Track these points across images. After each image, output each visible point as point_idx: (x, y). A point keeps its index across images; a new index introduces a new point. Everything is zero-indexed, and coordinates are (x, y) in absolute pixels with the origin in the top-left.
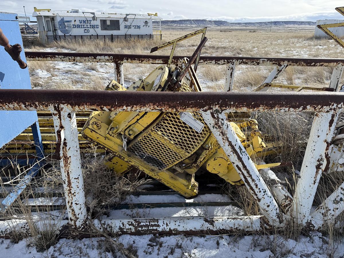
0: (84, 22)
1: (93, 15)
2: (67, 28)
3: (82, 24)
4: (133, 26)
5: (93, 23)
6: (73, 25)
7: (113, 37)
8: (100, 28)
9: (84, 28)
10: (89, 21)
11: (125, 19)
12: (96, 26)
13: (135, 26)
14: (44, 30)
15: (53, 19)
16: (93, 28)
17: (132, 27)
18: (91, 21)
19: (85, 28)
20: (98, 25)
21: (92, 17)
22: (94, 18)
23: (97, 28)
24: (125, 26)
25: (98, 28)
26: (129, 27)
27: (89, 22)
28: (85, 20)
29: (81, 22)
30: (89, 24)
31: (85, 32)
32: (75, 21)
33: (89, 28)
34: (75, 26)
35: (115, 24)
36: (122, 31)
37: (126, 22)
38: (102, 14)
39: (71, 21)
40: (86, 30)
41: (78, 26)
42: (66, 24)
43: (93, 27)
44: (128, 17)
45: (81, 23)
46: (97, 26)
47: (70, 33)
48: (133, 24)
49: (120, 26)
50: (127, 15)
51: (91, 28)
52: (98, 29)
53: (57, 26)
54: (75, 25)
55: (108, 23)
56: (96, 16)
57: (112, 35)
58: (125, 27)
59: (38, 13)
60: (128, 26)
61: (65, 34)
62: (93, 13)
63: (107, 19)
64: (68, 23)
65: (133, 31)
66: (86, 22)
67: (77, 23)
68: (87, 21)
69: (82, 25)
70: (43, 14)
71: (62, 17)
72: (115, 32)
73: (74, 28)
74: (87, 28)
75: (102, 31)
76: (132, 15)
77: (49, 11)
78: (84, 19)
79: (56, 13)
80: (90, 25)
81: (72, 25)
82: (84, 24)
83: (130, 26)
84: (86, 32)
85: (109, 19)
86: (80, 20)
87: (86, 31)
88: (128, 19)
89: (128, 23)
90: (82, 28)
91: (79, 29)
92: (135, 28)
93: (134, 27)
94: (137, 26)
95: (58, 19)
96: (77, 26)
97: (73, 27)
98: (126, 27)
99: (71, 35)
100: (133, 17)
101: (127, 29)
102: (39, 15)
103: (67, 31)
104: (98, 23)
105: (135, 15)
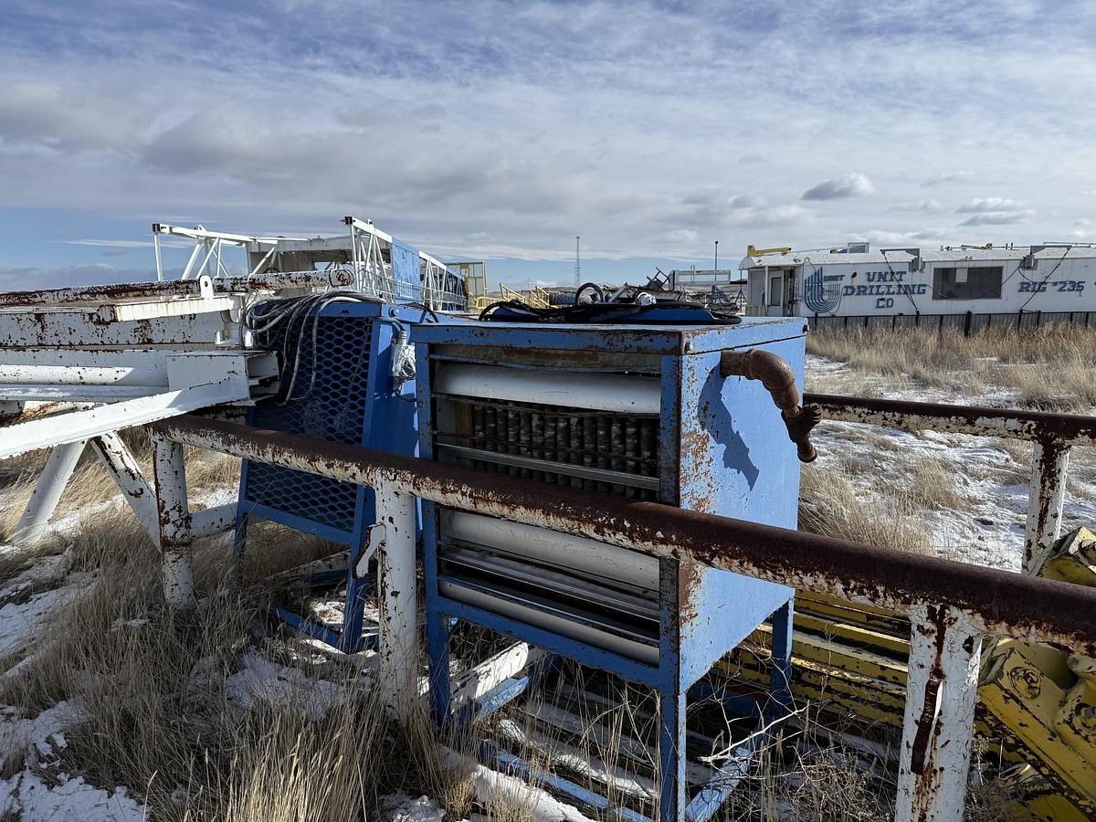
0: (882, 276)
1: (913, 257)
2: (825, 298)
3: (871, 284)
4: (1055, 284)
5: (909, 279)
6: (845, 287)
7: (973, 319)
8: (930, 292)
9: (878, 294)
10: (898, 273)
11: (1026, 263)
12: (916, 289)
13: (1061, 283)
14: (763, 303)
15: (791, 272)
16: (905, 293)
17: (1049, 287)
18: (905, 273)
19: (883, 293)
20: (925, 286)
21: (909, 263)
22: (915, 266)
23: (918, 293)
24: (1022, 283)
25: (924, 292)
26: (1040, 287)
27: (898, 277)
28: (886, 273)
29: (871, 277)
30: (894, 284)
31: (878, 307)
32: (854, 275)
33: (893, 293)
34: (851, 290)
35: (986, 280)
36: (1011, 299)
37: (1028, 273)
38: (942, 250)
39: (842, 276)
40: (882, 299)
41: (862, 290)
42: (826, 285)
43: (908, 290)
44: (1037, 255)
45: (872, 280)
46: (921, 288)
47: (832, 311)
48: (1053, 279)
49: (1003, 286)
50: (1035, 249)
51: (899, 293)
52: (921, 295)
53: (800, 291)
54: (852, 287)
55: (961, 277)
56: (924, 257)
57: (969, 313)
58: (1022, 287)
59: (755, 259)
60: (1035, 284)
61: (816, 314)
62: (916, 252)
63: (958, 265)
64: (832, 283)
65: (1049, 301)
66: (888, 277)
67: (861, 280)
68: (893, 273)
69: (873, 287)
70: (767, 261)
71: (817, 268)
72: (980, 306)
73: (846, 294)
74: (888, 293)
75: (935, 301)
76: (1056, 249)
77: (784, 254)
78: (884, 269)
79: (802, 256)
80: (900, 286)
81: (842, 286)
82: (879, 284)
83: (1043, 283)
84: (883, 307)
85: (965, 264)
86: (869, 274)
87: (881, 303)
88: (1036, 260)
89: (1034, 276)
90: (871, 294)
91: (862, 297)
92: (1061, 290)
93: (1059, 286)
94: (1071, 282)
95: (807, 273)
96: (857, 290)
97: (844, 292)
98: (1024, 287)
99: (833, 316)
100: (1060, 253)
101: (1026, 295)
102: (757, 264)
103: (826, 306)
104: (927, 278)
105: (1069, 248)
